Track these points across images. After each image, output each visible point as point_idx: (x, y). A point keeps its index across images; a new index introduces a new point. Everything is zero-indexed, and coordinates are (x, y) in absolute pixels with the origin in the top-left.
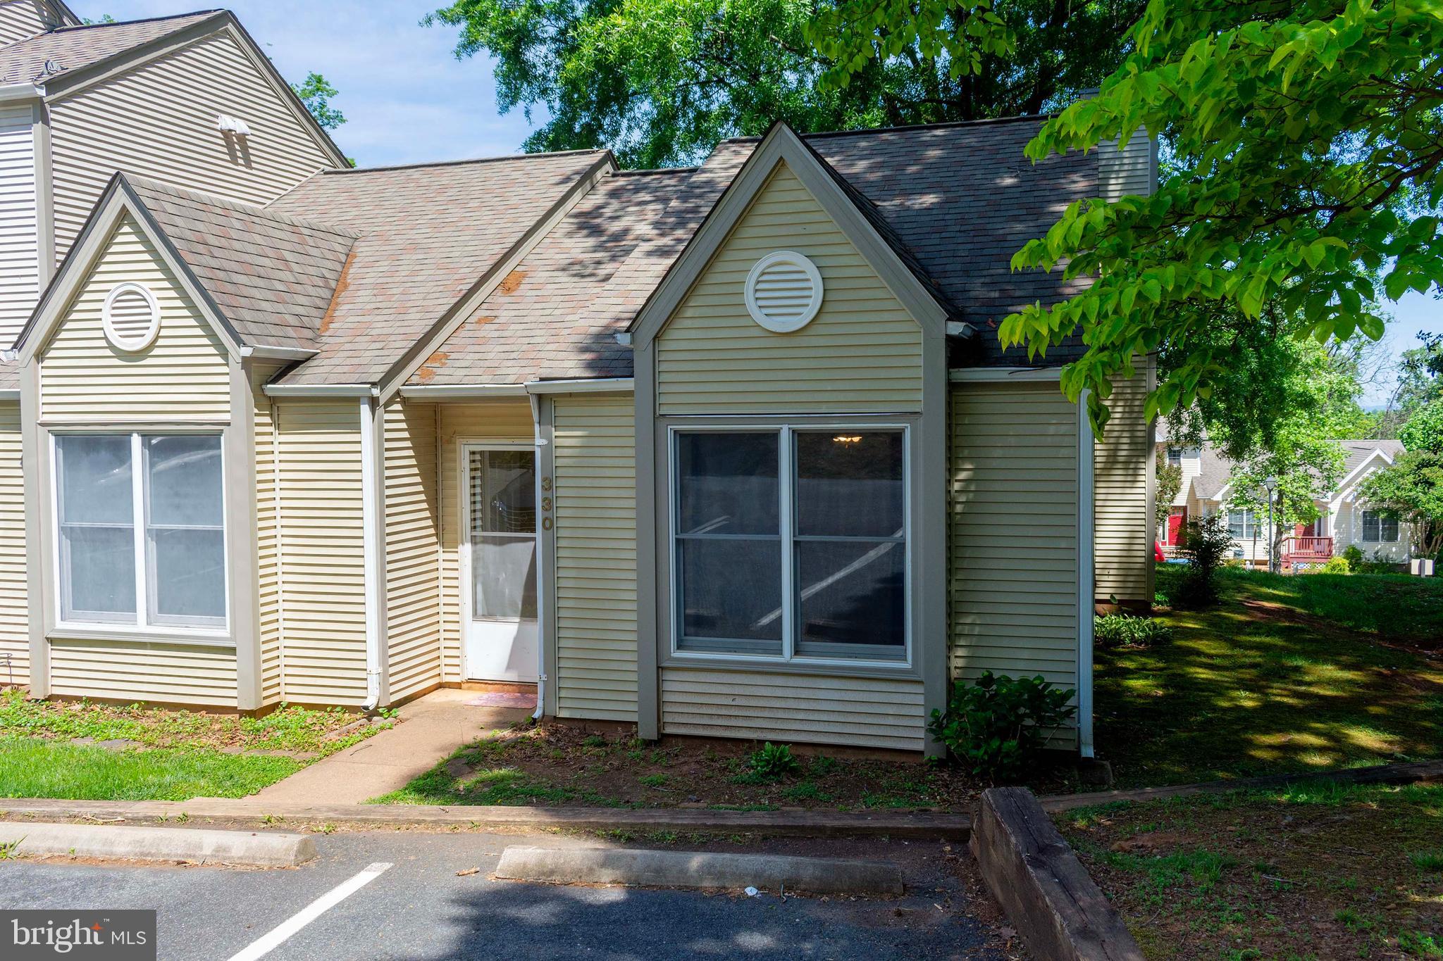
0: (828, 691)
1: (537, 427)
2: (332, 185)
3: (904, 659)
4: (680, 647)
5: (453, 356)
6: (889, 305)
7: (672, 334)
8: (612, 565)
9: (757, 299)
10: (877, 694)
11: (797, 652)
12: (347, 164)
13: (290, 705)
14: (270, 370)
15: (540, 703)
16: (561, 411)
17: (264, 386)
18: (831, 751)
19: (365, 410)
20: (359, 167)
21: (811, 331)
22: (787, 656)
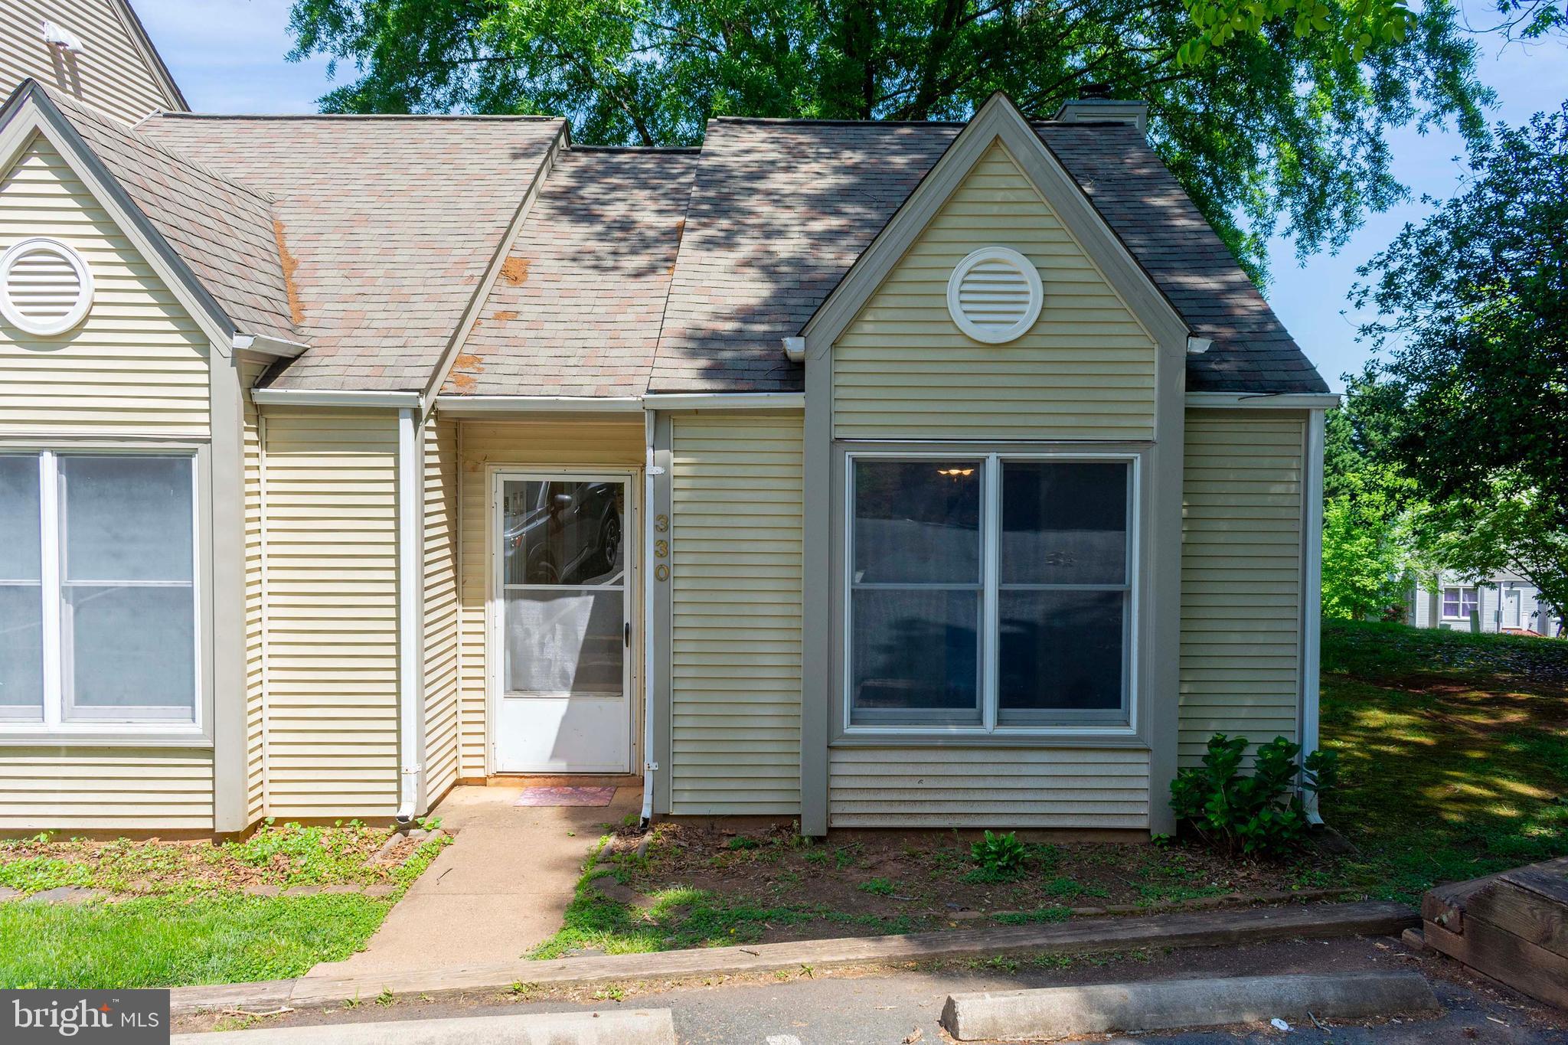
0: (1037, 765)
1: (650, 452)
2: (185, 132)
3: (1127, 724)
4: (854, 721)
5: (487, 359)
6: (1121, 316)
7: (851, 341)
8: (746, 623)
9: (961, 302)
10: (1094, 766)
11: (1000, 722)
12: (184, 105)
13: (280, 822)
14: (255, 370)
15: (647, 799)
16: (682, 432)
17: (254, 391)
18: (1035, 835)
19: (406, 425)
20: (195, 112)
21: (1026, 343)
22: (989, 726)
